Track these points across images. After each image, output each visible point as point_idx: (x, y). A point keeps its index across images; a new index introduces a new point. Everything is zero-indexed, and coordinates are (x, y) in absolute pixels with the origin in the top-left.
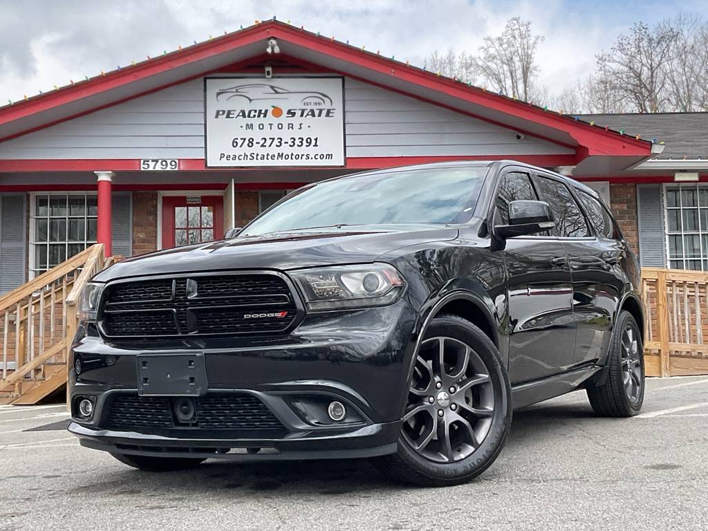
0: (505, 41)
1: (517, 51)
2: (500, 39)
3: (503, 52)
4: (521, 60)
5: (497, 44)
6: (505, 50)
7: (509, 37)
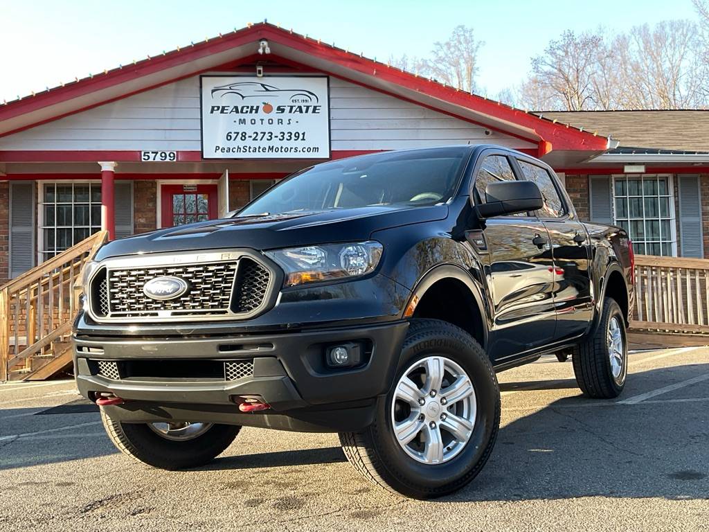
0: (452, 44)
1: (463, 55)
2: (448, 44)
3: (451, 56)
4: (466, 62)
5: (445, 48)
6: (452, 53)
7: (456, 42)
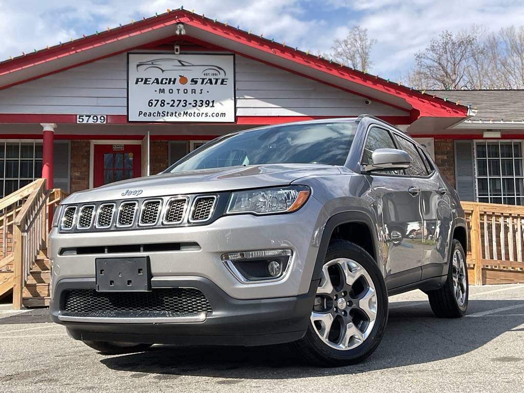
0: (349, 42)
1: (358, 50)
2: (345, 41)
3: (348, 51)
4: (361, 57)
5: (343, 45)
6: (349, 49)
